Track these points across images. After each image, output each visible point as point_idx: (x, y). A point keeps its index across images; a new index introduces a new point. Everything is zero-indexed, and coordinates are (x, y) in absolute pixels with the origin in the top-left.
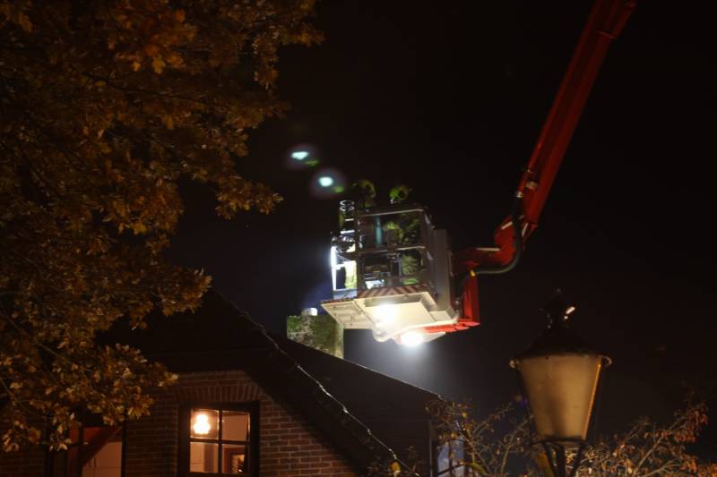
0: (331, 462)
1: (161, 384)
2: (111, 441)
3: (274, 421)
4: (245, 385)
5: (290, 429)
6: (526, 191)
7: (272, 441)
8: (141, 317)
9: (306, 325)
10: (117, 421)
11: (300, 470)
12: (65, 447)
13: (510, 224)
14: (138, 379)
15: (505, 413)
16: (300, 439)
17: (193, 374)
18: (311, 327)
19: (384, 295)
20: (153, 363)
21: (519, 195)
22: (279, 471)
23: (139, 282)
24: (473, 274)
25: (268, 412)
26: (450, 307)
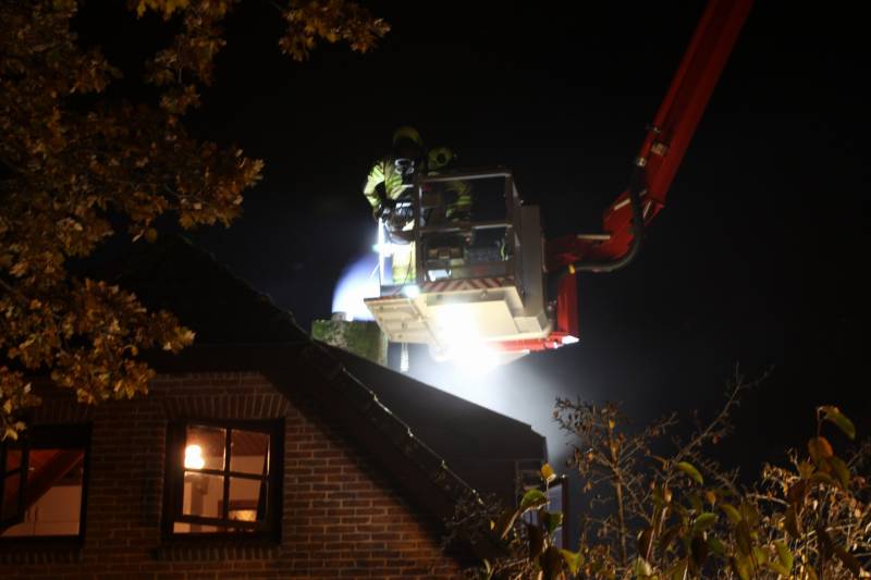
0: (386, 509)
1: (168, 346)
2: (61, 484)
3: (306, 447)
4: (264, 395)
5: (328, 459)
6: (650, 157)
7: (302, 476)
8: (148, 220)
9: (339, 333)
10: (98, 397)
11: (341, 517)
12: (15, 436)
13: (627, 202)
14: (133, 335)
15: (667, 427)
16: (342, 473)
17: (190, 376)
18: (345, 336)
19: (455, 288)
20: (157, 312)
21: (641, 162)
22: (310, 518)
23: (146, 165)
24: (572, 270)
25: (298, 434)
26: (542, 312)
